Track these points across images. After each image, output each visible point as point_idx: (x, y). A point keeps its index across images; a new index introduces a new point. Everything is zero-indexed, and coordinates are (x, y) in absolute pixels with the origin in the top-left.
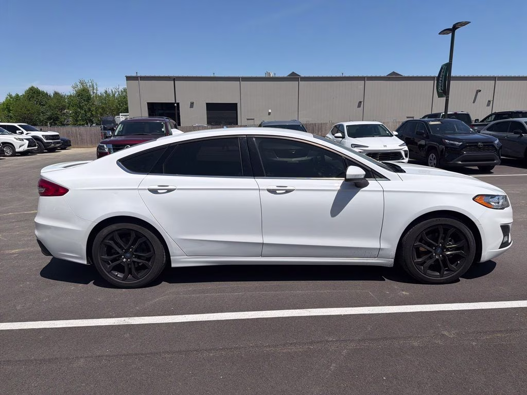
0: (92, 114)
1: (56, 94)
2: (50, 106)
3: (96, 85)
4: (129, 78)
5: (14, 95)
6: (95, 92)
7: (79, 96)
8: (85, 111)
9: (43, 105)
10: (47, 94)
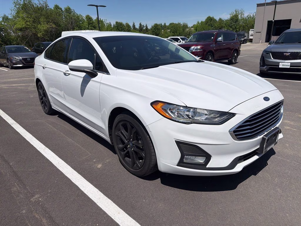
0: (236, 30)
1: (220, 19)
2: (215, 27)
3: (244, 12)
4: (258, 5)
5: (200, 22)
6: (243, 16)
7: (231, 19)
8: (233, 29)
9: (212, 26)
10: (215, 20)
